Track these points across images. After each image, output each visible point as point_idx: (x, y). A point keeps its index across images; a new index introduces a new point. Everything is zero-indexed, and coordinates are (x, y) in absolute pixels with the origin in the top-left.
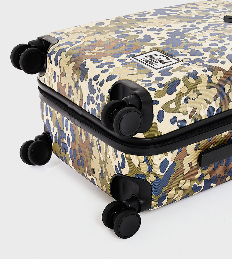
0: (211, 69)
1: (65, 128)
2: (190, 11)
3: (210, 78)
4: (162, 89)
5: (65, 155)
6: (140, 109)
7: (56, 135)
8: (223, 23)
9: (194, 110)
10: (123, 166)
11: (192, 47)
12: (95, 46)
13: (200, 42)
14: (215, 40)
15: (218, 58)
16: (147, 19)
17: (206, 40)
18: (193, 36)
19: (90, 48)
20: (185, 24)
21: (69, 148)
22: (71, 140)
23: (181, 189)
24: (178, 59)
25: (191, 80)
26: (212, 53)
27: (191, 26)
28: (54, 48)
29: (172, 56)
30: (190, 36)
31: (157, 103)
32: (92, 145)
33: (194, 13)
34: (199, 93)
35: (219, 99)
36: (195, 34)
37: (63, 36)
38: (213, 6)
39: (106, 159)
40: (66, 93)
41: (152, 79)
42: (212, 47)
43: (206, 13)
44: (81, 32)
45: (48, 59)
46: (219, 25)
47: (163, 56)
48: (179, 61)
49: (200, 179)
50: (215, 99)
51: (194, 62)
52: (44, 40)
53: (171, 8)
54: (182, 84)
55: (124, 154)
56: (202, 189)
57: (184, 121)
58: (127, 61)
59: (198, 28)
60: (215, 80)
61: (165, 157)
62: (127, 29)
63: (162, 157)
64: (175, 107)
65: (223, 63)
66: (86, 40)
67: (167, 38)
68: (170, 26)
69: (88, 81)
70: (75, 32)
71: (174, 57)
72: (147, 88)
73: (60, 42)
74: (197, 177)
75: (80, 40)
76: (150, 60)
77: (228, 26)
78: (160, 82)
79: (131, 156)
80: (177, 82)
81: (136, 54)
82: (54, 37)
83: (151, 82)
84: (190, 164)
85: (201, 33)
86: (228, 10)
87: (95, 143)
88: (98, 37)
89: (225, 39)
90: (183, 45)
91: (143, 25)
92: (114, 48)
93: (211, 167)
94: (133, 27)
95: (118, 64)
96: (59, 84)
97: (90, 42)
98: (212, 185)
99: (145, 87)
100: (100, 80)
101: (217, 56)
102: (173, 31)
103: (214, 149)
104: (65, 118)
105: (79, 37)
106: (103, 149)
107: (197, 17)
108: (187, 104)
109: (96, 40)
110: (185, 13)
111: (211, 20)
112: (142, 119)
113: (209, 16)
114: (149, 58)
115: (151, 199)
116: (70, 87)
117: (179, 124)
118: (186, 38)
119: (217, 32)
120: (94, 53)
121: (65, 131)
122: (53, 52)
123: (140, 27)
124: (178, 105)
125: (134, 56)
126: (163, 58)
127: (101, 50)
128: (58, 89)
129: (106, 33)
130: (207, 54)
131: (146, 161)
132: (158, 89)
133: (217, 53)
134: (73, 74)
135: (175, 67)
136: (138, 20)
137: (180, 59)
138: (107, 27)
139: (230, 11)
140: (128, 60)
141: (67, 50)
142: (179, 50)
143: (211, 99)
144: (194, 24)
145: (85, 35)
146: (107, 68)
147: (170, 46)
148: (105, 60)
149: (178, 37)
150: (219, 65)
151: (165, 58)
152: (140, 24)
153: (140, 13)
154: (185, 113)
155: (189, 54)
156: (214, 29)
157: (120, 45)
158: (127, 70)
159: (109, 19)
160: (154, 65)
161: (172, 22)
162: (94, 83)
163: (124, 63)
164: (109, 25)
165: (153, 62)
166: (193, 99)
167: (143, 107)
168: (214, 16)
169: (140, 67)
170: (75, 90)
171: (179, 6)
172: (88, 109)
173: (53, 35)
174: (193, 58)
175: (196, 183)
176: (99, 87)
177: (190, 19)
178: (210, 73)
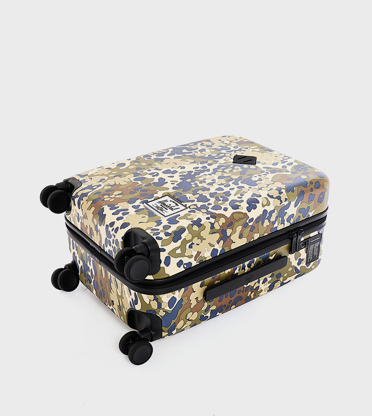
0: (214, 216)
1: (88, 262)
2: (204, 150)
3: (212, 225)
4: (168, 237)
5: (90, 285)
6: (148, 256)
7: (81, 267)
8: (232, 165)
9: (199, 253)
10: (136, 302)
11: (200, 192)
12: (114, 191)
13: (208, 187)
14: (222, 184)
15: (222, 204)
16: (164, 159)
17: (213, 184)
18: (202, 179)
19: (109, 192)
20: (198, 166)
21: (93, 280)
22: (94, 274)
23: (189, 320)
24: (186, 205)
25: (195, 228)
26: (217, 199)
27: (203, 167)
28: (78, 192)
29: (180, 202)
30: (200, 179)
31: (164, 250)
32: (110, 281)
33: (208, 152)
34: (202, 239)
35: (222, 242)
36: (204, 177)
37: (86, 178)
38: (226, 144)
39: (122, 294)
40: (88, 233)
41: (161, 228)
42: (218, 192)
43: (219, 152)
44: (103, 174)
45: (72, 201)
46: (227, 167)
47: (173, 202)
48: (187, 208)
49: (206, 311)
50: (218, 242)
51: (199, 209)
52: (70, 183)
53: (187, 146)
54: (187, 232)
55: (136, 293)
56: (209, 318)
57: (190, 263)
58: (140, 208)
59: (209, 170)
60: (217, 227)
61: (172, 295)
62: (144, 171)
63: (170, 295)
64: (180, 252)
65: (226, 209)
66: (106, 183)
67: (180, 181)
68: (184, 168)
69: (105, 226)
70: (98, 174)
71: (183, 203)
72: (154, 237)
73: (83, 186)
74: (204, 308)
75: (101, 183)
76: (161, 207)
77: (236, 167)
78: (167, 231)
79: (143, 295)
80: (182, 230)
81: (149, 200)
82: (78, 180)
83: (159, 231)
84: (197, 298)
85: (211, 176)
86: (239, 148)
87: (113, 280)
88: (118, 180)
89: (231, 183)
90: (193, 189)
91: (159, 166)
92: (131, 193)
93: (216, 299)
94: (151, 169)
95: (132, 211)
96: (82, 224)
97: (110, 185)
98: (218, 313)
99: (153, 236)
100: (115, 227)
101: (221, 202)
102: (185, 174)
103: (218, 284)
104: (88, 255)
105: (101, 181)
106: (119, 286)
107: (210, 157)
108: (191, 249)
109: (115, 184)
110: (199, 152)
111: (221, 161)
112: (150, 265)
113: (221, 155)
114: (160, 204)
115: (162, 331)
116: (91, 229)
117: (185, 266)
118: (196, 182)
119: (225, 175)
120: (112, 198)
121: (88, 265)
122: (77, 196)
123: (156, 169)
124: (184, 251)
125: (147, 202)
126: (173, 204)
127: (119, 194)
128: (82, 228)
129: (125, 176)
130: (212, 200)
131: (156, 299)
132: (164, 237)
133: (221, 199)
134: (93, 218)
135: (182, 214)
136: (156, 160)
137: (188, 206)
138: (127, 169)
139: (240, 150)
140: (142, 207)
141: (89, 194)
142: (188, 195)
143: (214, 242)
144: (206, 165)
145: (106, 178)
146: (121, 215)
147: (180, 191)
148: (121, 206)
149: (189, 180)
150: (221, 212)
151: (174, 204)
152: (157, 165)
153: (159, 151)
154: (190, 257)
155: (196, 200)
156: (223, 172)
157: (136, 190)
158: (139, 218)
159: (130, 159)
160: (164, 211)
161: (186, 163)
162: (110, 229)
163: (138, 210)
164: (129, 166)
165: (164, 209)
166: (197, 244)
167: (151, 254)
168: (225, 156)
169: (151, 214)
170: (95, 232)
171: (196, 143)
172: (106, 249)
173: (78, 178)
174: (199, 204)
175: (203, 314)
176: (115, 234)
177: (203, 160)
178: (212, 220)
